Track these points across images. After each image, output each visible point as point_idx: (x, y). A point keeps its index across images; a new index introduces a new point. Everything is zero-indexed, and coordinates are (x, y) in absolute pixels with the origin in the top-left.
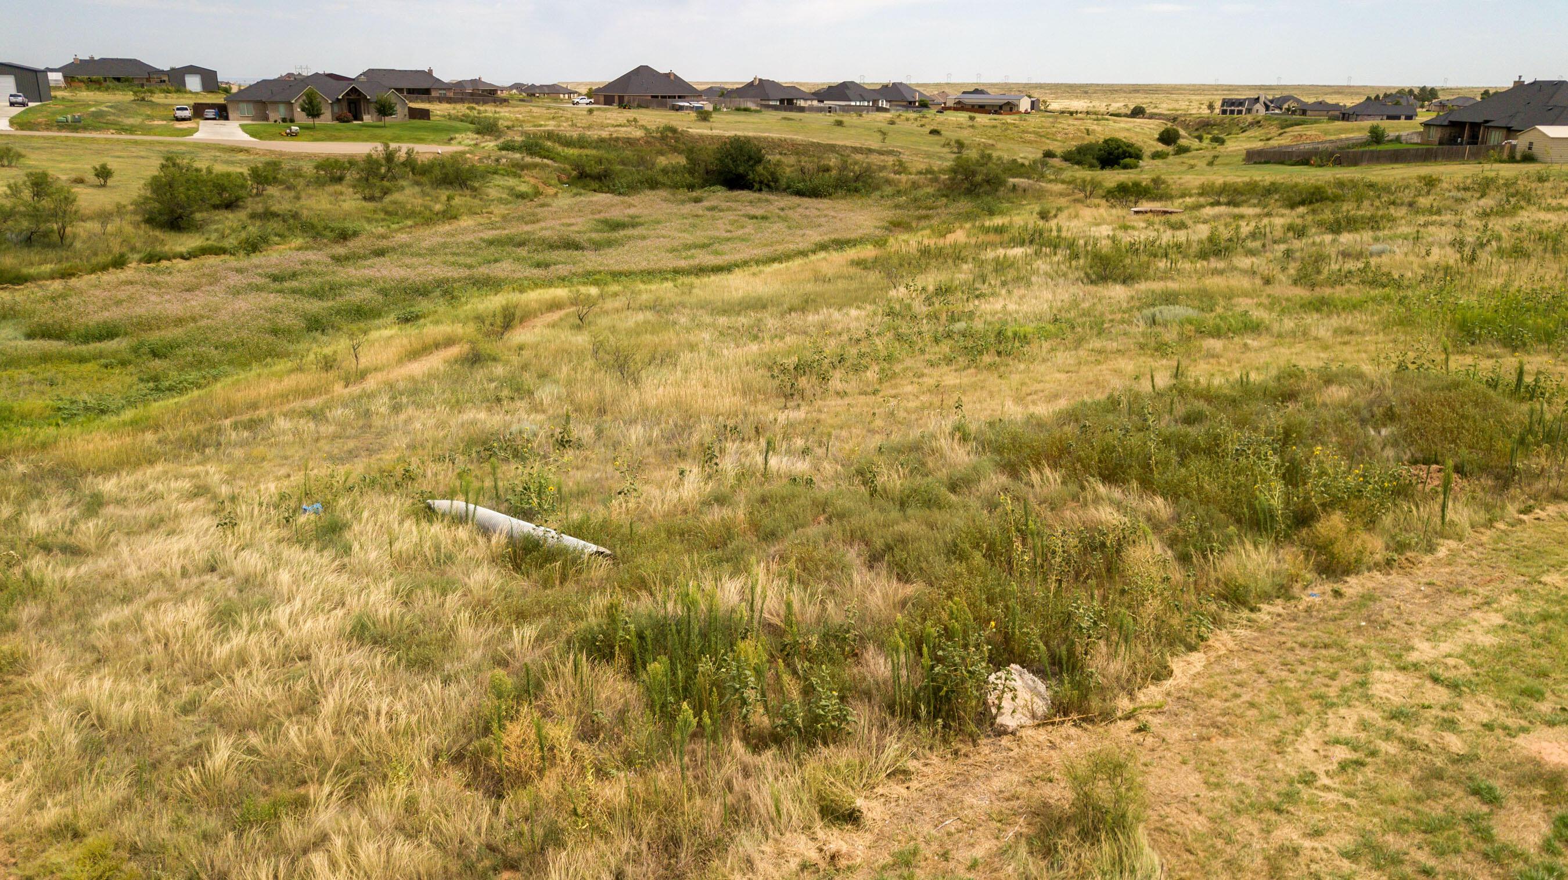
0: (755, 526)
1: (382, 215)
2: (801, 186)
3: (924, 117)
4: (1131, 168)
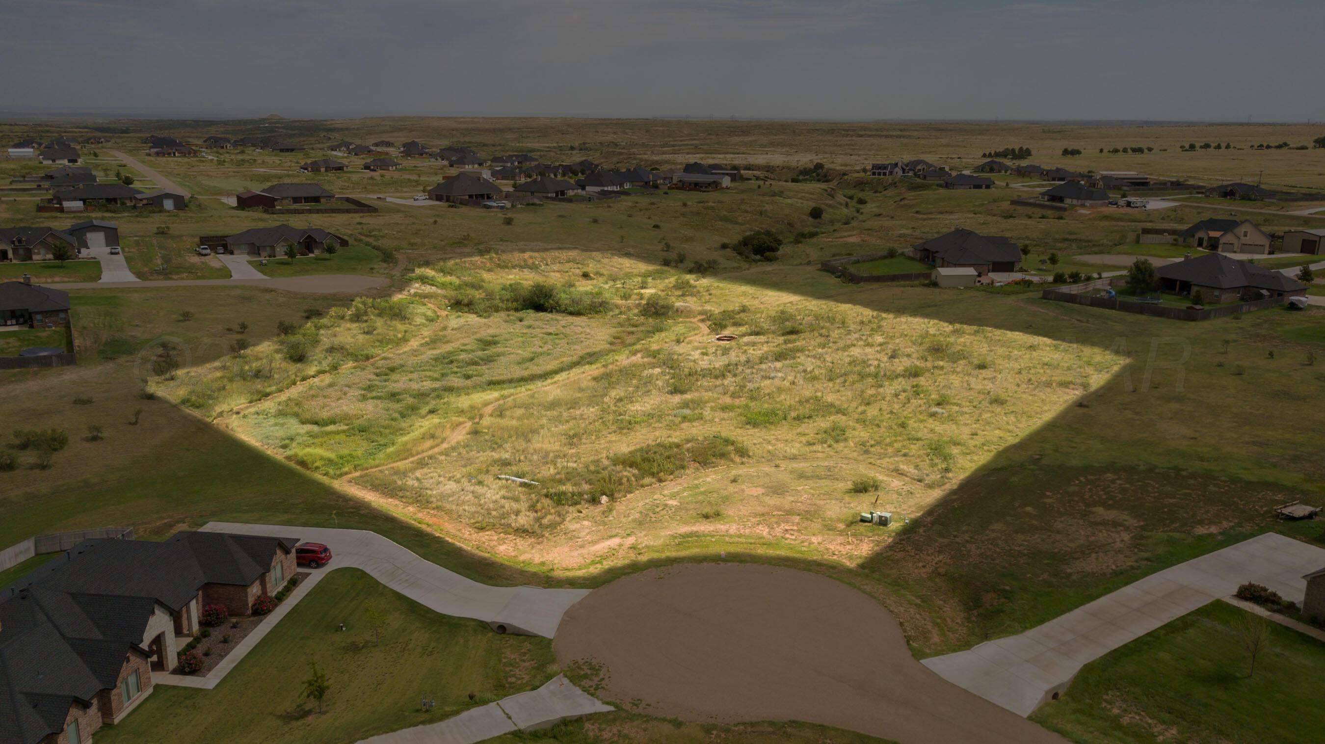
0: (566, 478)
1: (378, 344)
2: (572, 309)
3: (653, 204)
4: (769, 260)
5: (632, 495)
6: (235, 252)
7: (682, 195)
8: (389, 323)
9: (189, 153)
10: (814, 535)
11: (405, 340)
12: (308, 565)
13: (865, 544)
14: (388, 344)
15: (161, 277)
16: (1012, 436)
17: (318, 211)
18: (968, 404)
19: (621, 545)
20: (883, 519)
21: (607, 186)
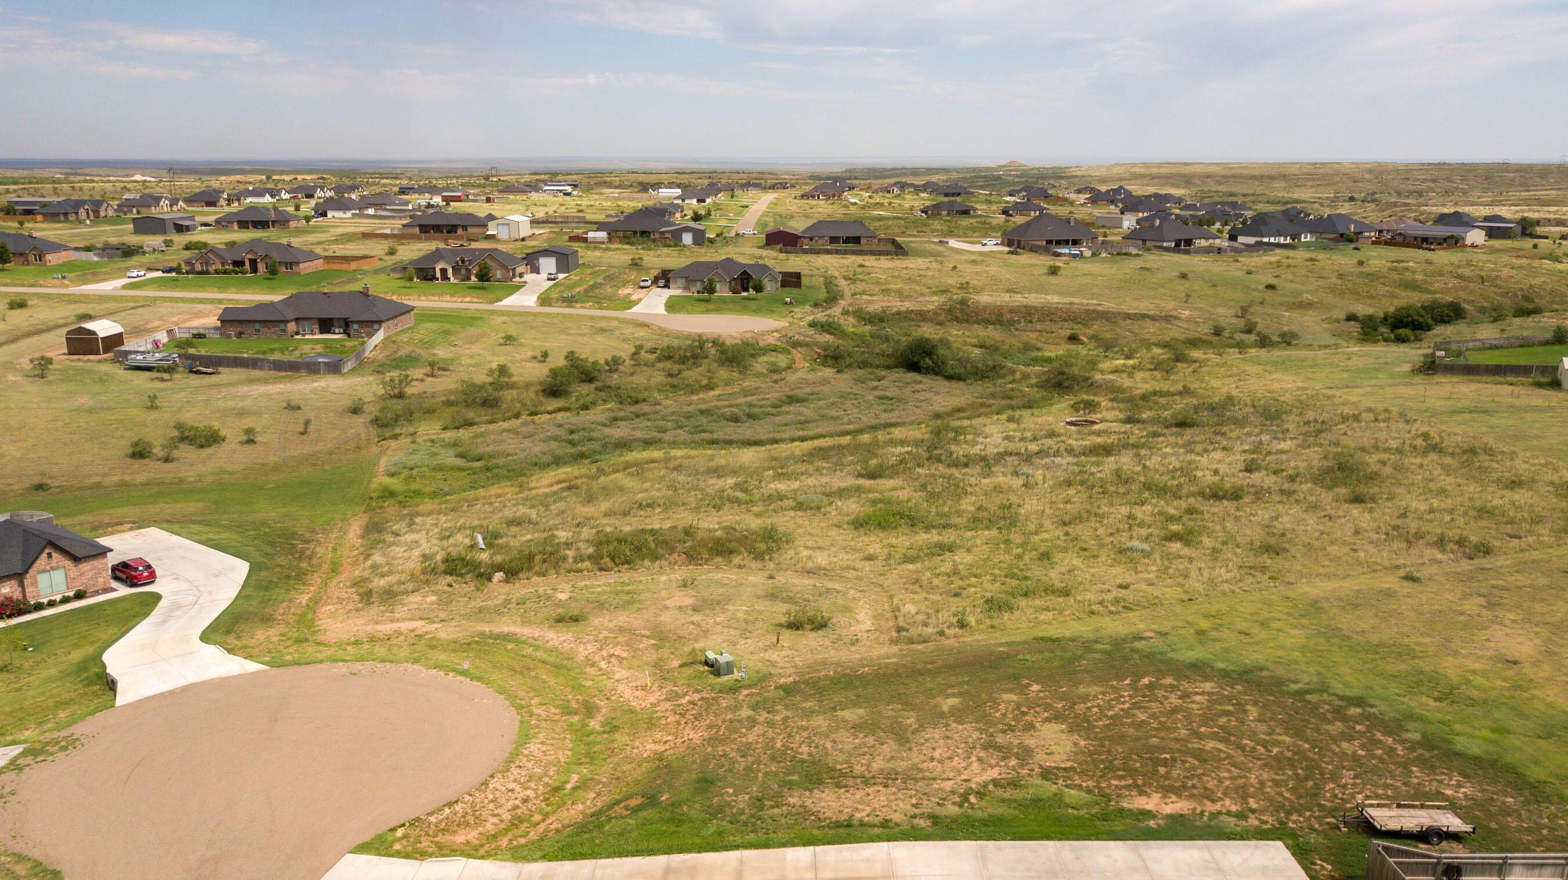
2: (952, 371)
7: (1377, 252)
8: (713, 367)
11: (708, 387)
12: (122, 581)
17: (855, 253)
21: (1272, 237)
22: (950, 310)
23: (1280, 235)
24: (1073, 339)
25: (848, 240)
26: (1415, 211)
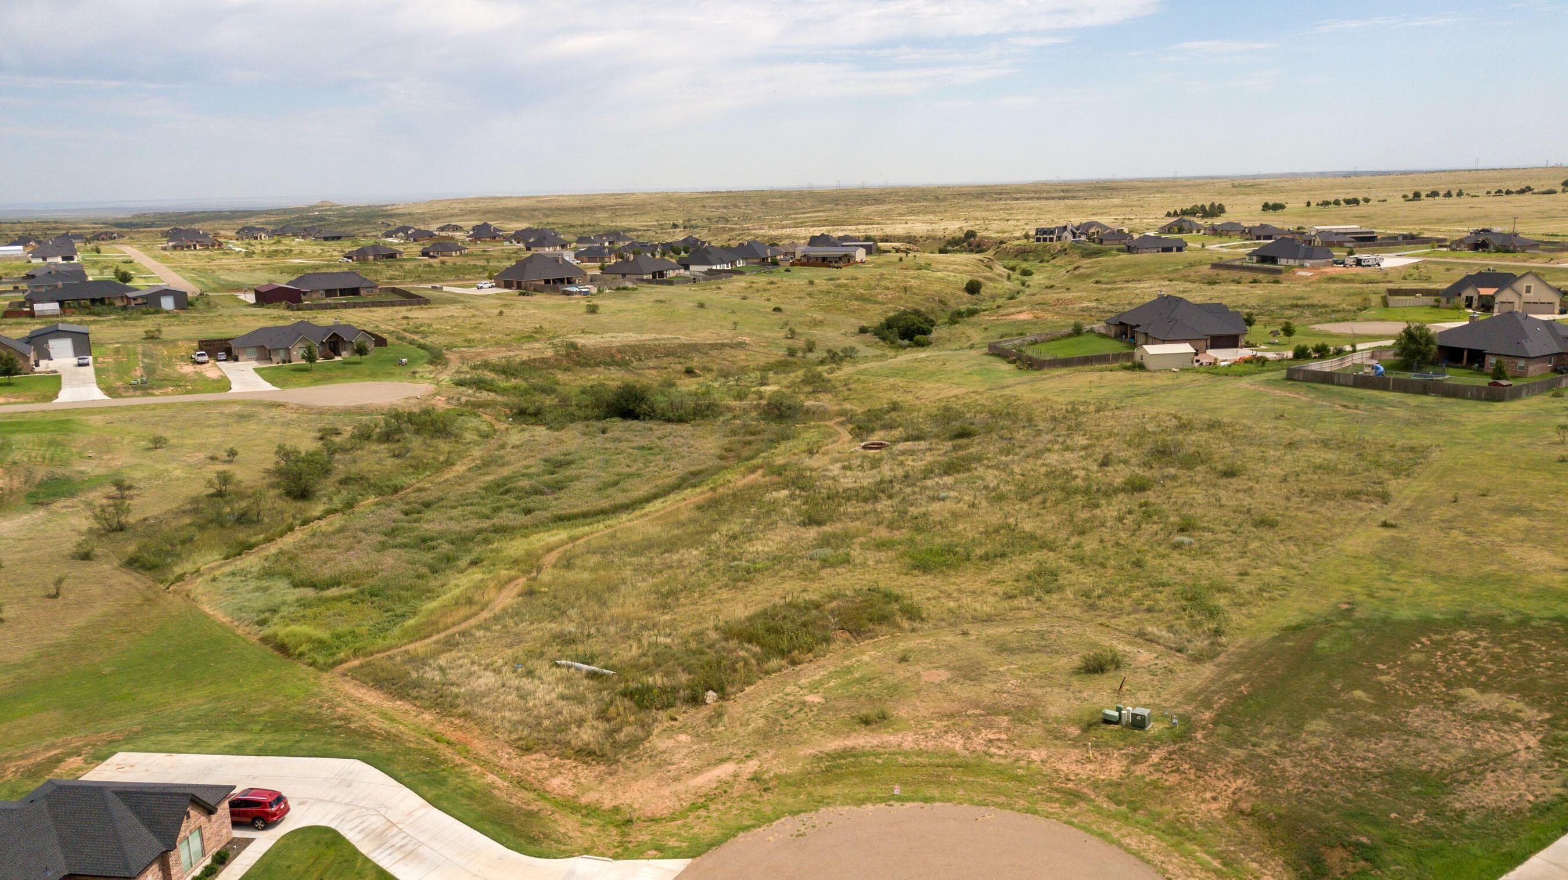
0: (655, 663)
1: (411, 470)
2: (671, 415)
3: (772, 283)
4: (921, 345)
5: (752, 687)
6: (240, 358)
7: (807, 273)
8: (428, 441)
9: (213, 246)
10: (1034, 747)
11: (449, 463)
12: (251, 825)
13: (1115, 762)
14: (425, 469)
15: (139, 393)
16: (1300, 575)
17: (355, 305)
18: (1224, 528)
19: (736, 776)
20: (1139, 718)
21: (716, 264)
22: (568, 355)
23: (723, 263)
24: (689, 372)
25: (344, 292)
26: (750, 235)
